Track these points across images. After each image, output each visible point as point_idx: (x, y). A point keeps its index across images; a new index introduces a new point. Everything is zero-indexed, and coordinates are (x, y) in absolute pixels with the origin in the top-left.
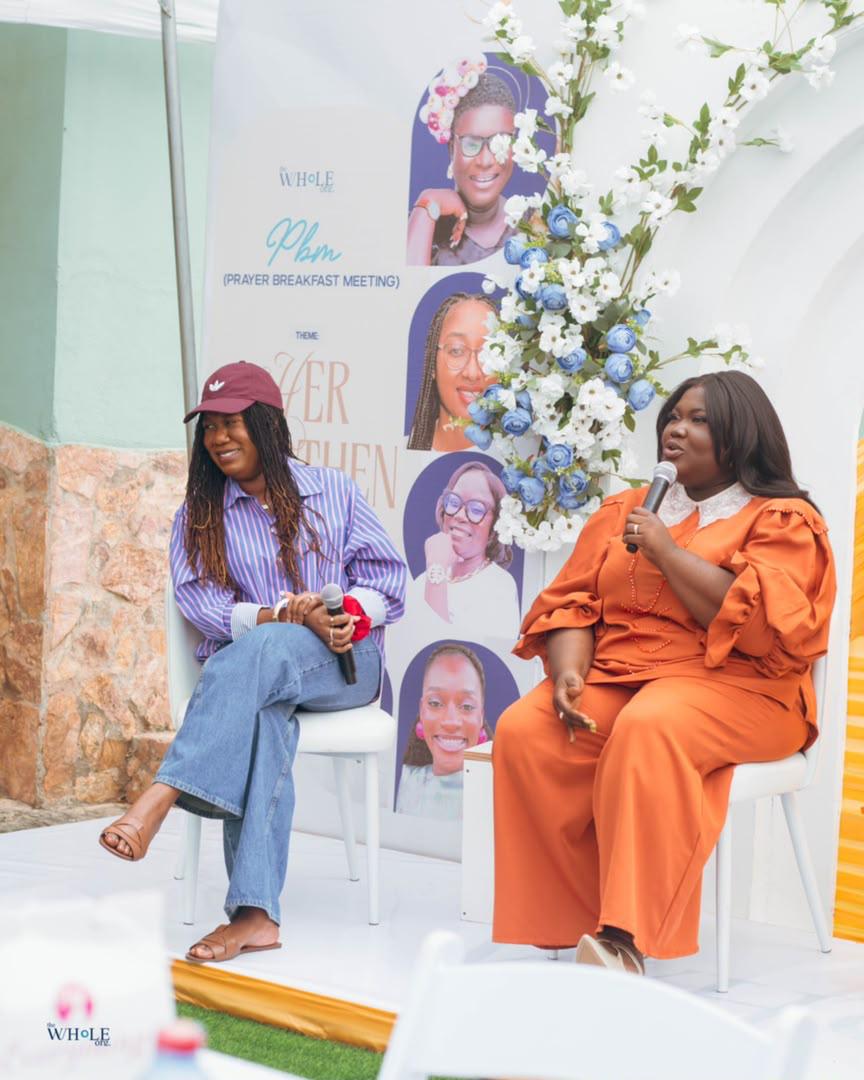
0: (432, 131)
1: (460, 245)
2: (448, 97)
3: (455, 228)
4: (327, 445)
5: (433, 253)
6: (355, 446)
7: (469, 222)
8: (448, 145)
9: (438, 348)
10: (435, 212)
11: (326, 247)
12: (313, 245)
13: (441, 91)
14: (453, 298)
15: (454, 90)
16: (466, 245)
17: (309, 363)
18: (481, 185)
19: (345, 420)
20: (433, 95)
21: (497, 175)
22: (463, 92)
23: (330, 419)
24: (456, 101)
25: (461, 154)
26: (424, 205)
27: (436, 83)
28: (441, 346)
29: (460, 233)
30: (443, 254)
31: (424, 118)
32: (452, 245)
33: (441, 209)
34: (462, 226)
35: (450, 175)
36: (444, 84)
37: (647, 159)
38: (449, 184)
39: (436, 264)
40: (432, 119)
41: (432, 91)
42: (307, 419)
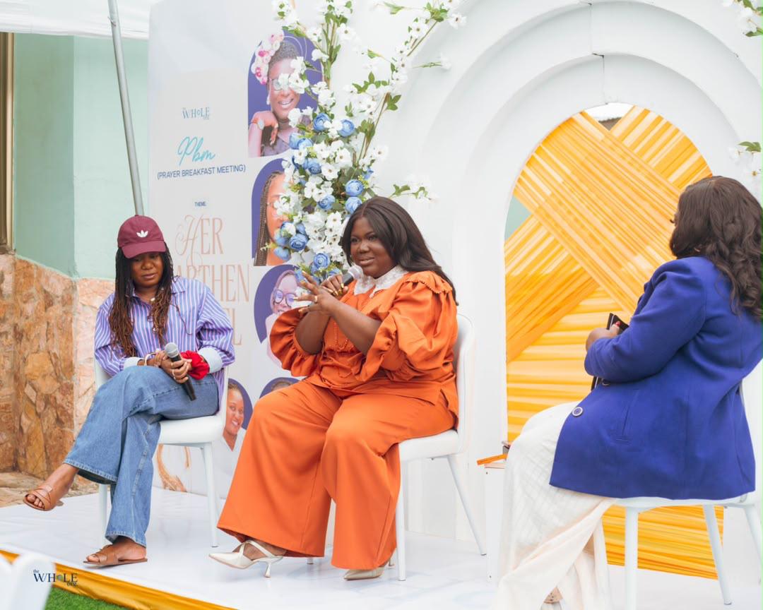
0: (258, 78)
1: (275, 144)
2: (265, 57)
3: (272, 133)
4: (213, 267)
5: (262, 149)
6: (227, 266)
7: (279, 129)
8: (266, 85)
9: (267, 205)
10: (261, 125)
11: (207, 151)
12: (201, 151)
13: (261, 54)
14: (273, 175)
15: (268, 52)
16: (279, 142)
17: (202, 220)
18: (284, 107)
19: (222, 252)
20: (258, 57)
21: (292, 100)
22: (272, 53)
23: (214, 253)
24: (269, 59)
25: (273, 89)
26: (256, 122)
27: (259, 49)
28: (268, 204)
29: (275, 136)
30: (267, 149)
31: (254, 71)
32: (271, 143)
33: (265, 122)
34: (276, 132)
35: (268, 103)
36: (263, 50)
37: (368, 81)
38: (267, 108)
39: (263, 155)
40: (258, 71)
41: (257, 55)
42: (202, 252)
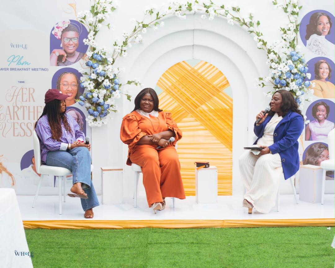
0: (56, 36)
1: (65, 62)
2: (60, 29)
3: (63, 58)
4: (29, 107)
5: (57, 63)
6: (37, 107)
7: (67, 57)
8: (60, 40)
9: (60, 84)
10: (58, 54)
11: (26, 62)
12: (22, 61)
13: (58, 28)
14: (64, 73)
15: (61, 27)
16: (66, 62)
17: (22, 89)
18: (70, 49)
19: (34, 101)
20: (55, 28)
21: (74, 46)
22: (64, 28)
23: (29, 101)
24: (62, 30)
25: (64, 42)
26: (54, 53)
27: (57, 25)
28: (61, 84)
29: (65, 59)
30: (60, 64)
31: (53, 33)
32: (63, 62)
33: (59, 53)
34: (65, 57)
35: (61, 46)
36: (58, 26)
38: (61, 48)
39: (59, 66)
40: (56, 34)
41: (55, 27)
42: (23, 101)
